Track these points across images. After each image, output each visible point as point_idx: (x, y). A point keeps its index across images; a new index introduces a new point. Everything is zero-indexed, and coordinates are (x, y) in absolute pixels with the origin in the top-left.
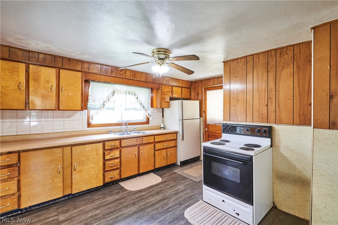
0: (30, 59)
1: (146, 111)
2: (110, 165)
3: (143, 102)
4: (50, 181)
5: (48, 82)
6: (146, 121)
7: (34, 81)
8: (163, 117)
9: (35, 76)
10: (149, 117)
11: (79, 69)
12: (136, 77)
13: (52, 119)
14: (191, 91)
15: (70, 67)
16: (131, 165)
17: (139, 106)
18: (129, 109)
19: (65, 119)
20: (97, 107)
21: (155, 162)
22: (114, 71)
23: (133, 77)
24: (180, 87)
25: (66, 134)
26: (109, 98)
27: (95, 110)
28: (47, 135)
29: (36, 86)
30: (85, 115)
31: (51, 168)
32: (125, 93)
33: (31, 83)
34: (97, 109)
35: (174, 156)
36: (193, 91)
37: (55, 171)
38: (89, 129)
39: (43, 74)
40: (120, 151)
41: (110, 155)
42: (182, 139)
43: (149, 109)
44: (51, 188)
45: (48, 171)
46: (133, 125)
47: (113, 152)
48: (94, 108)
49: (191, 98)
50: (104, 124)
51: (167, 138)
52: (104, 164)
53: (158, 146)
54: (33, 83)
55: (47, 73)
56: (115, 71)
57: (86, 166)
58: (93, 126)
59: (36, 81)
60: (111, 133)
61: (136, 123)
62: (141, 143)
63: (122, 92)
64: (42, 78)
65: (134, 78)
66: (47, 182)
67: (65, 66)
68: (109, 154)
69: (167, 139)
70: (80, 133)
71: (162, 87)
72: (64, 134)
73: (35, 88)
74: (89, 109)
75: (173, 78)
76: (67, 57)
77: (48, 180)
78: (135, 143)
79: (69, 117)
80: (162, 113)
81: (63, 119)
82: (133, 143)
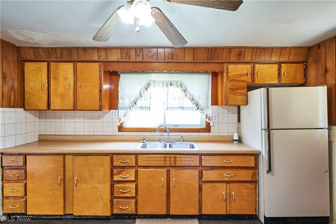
0: (50, 57)
1: (202, 112)
2: (121, 190)
3: (196, 97)
4: (51, 192)
5: (66, 79)
6: (205, 127)
7: (54, 79)
8: (239, 121)
9: (55, 74)
10: (208, 121)
11: (96, 58)
12: (175, 58)
13: (83, 121)
14: (309, 67)
15: (86, 58)
16: (155, 198)
17: (188, 103)
18: (173, 108)
19: (95, 121)
20: (126, 106)
21: (200, 202)
22: (139, 55)
23: (170, 59)
24: (276, 63)
25: (95, 137)
26: (142, 93)
27: (123, 111)
28: (78, 137)
29: (56, 85)
30: (115, 116)
31: (52, 178)
32: (165, 85)
33: (52, 82)
34: (127, 108)
35: (247, 201)
36: (313, 67)
37: (55, 182)
38: (121, 133)
39: (61, 70)
40: (136, 172)
41: (120, 176)
42: (268, 169)
43: (208, 108)
44: (52, 201)
45: (49, 181)
46: (181, 132)
47: (125, 171)
48: (123, 107)
49: (308, 81)
50: (139, 128)
51: (230, 163)
52: (112, 187)
53: (208, 175)
54: (53, 82)
55: (65, 69)
56: (141, 54)
57: (89, 185)
58: (125, 130)
59: (56, 79)
60: (144, 141)
61: (187, 129)
62: (172, 165)
63: (161, 83)
64: (61, 75)
65: (172, 60)
66: (49, 193)
67: (81, 58)
68: (119, 173)
69: (229, 165)
70: (109, 138)
71: (228, 69)
72: (93, 138)
73: (55, 86)
74: (119, 109)
75: (253, 48)
76: (81, 46)
77: (49, 191)
78: (162, 163)
79: (99, 118)
80: (237, 115)
81: (93, 121)
82: (158, 162)
